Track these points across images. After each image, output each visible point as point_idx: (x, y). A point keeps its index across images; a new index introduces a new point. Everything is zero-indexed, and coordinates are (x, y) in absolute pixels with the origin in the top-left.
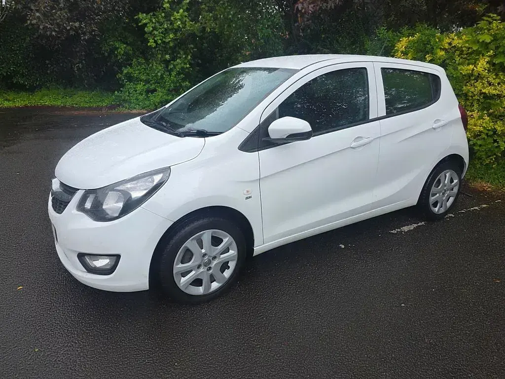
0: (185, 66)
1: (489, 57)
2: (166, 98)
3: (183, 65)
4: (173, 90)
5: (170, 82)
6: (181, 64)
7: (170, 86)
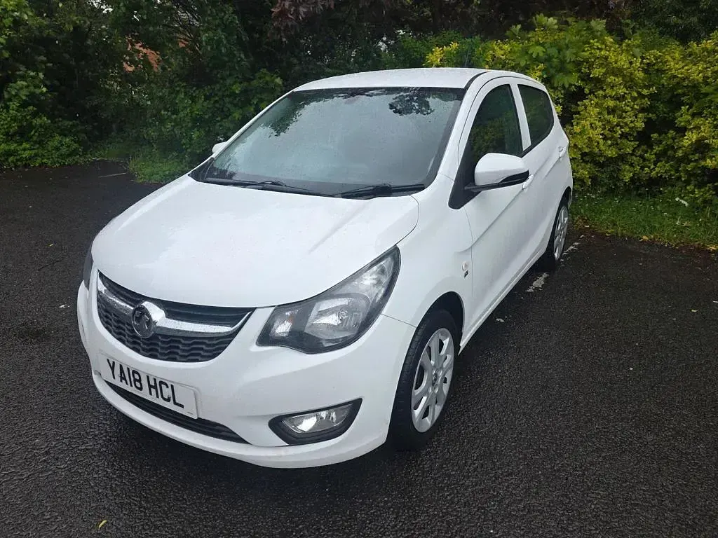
0: (38, 91)
1: (540, 71)
2: (7, 148)
3: (32, 89)
4: (15, 134)
5: (9, 119)
6: (27, 87)
7: (10, 127)
